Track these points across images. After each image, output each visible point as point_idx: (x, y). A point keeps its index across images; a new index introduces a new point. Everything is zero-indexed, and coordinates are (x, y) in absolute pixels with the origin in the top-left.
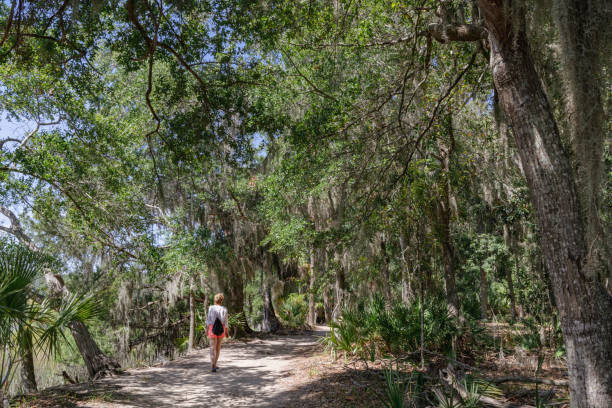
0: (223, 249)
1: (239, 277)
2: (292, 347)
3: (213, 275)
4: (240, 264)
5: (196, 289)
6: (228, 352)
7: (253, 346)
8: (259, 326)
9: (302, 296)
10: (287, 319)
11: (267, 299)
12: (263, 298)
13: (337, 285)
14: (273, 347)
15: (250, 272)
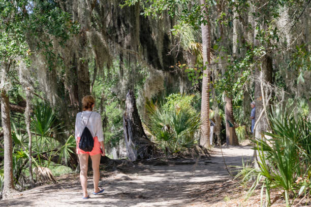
0: (54, 16)
1: (84, 66)
2: (182, 186)
3: (40, 62)
4: (84, 42)
5: (11, 88)
6: (72, 196)
7: (113, 184)
8: (114, 151)
9: (189, 99)
10: (166, 137)
11: (129, 105)
12: (122, 103)
13: (261, 76)
14: (148, 185)
15: (103, 57)
